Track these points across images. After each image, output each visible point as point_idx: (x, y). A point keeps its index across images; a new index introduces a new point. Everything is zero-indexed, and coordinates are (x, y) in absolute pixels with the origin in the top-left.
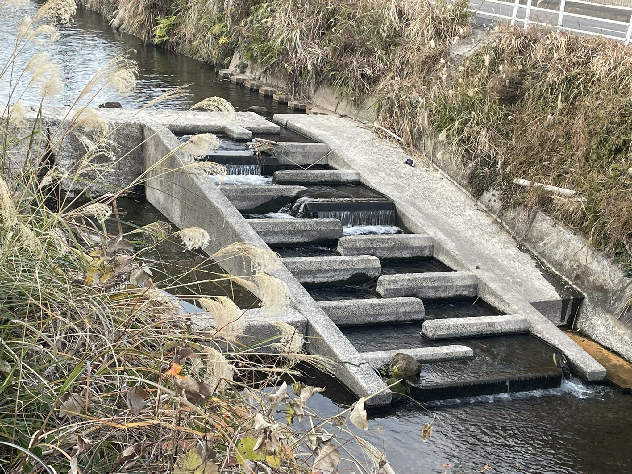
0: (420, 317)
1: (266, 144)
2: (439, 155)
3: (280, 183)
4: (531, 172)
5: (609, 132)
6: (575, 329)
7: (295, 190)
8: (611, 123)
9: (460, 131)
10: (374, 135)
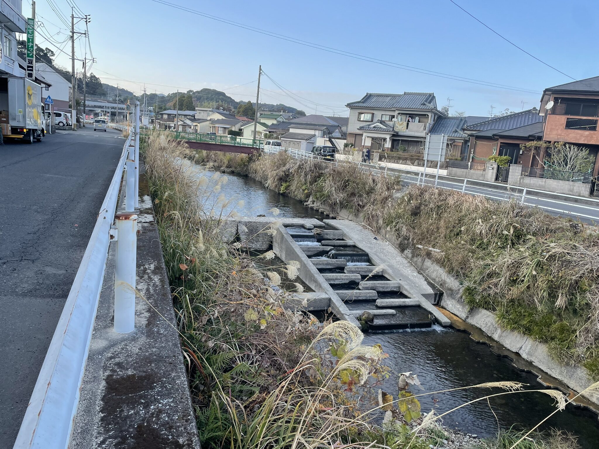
0: (376, 298)
1: (319, 231)
2: (387, 236)
3: (323, 245)
4: (423, 242)
5: (454, 227)
6: (440, 305)
7: (329, 248)
8: (455, 223)
9: (395, 226)
10: (362, 228)
